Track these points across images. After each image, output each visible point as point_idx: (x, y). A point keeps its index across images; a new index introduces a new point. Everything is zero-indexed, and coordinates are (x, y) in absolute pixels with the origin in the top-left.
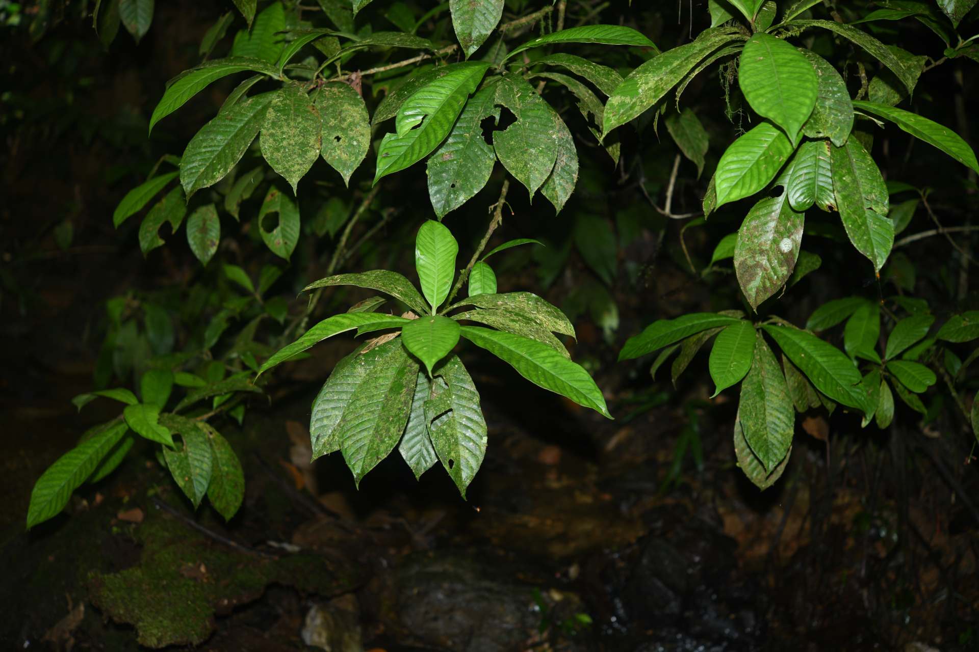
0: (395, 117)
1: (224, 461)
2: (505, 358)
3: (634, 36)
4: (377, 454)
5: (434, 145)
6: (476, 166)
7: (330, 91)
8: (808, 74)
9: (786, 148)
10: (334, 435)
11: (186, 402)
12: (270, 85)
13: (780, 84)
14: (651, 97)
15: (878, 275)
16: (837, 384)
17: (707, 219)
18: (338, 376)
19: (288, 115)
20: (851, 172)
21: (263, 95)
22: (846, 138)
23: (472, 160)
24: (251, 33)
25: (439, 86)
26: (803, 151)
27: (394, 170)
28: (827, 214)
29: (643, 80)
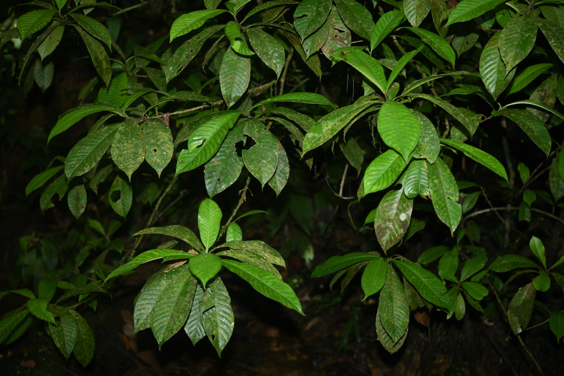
0: (188, 140)
1: (84, 332)
2: (246, 278)
3: (321, 99)
4: (172, 330)
5: (209, 156)
6: (232, 169)
7: (152, 124)
8: (415, 124)
9: (402, 164)
10: (147, 319)
11: (63, 298)
12: (117, 119)
13: (400, 129)
14: (329, 134)
15: (452, 235)
16: (433, 294)
17: (360, 201)
18: (151, 285)
19: (127, 136)
20: (438, 178)
21: (114, 125)
22: (435, 159)
23: (230, 166)
24: (108, 90)
25: (212, 124)
26: (413, 165)
27: (186, 170)
28: (425, 200)
29: (325, 124)
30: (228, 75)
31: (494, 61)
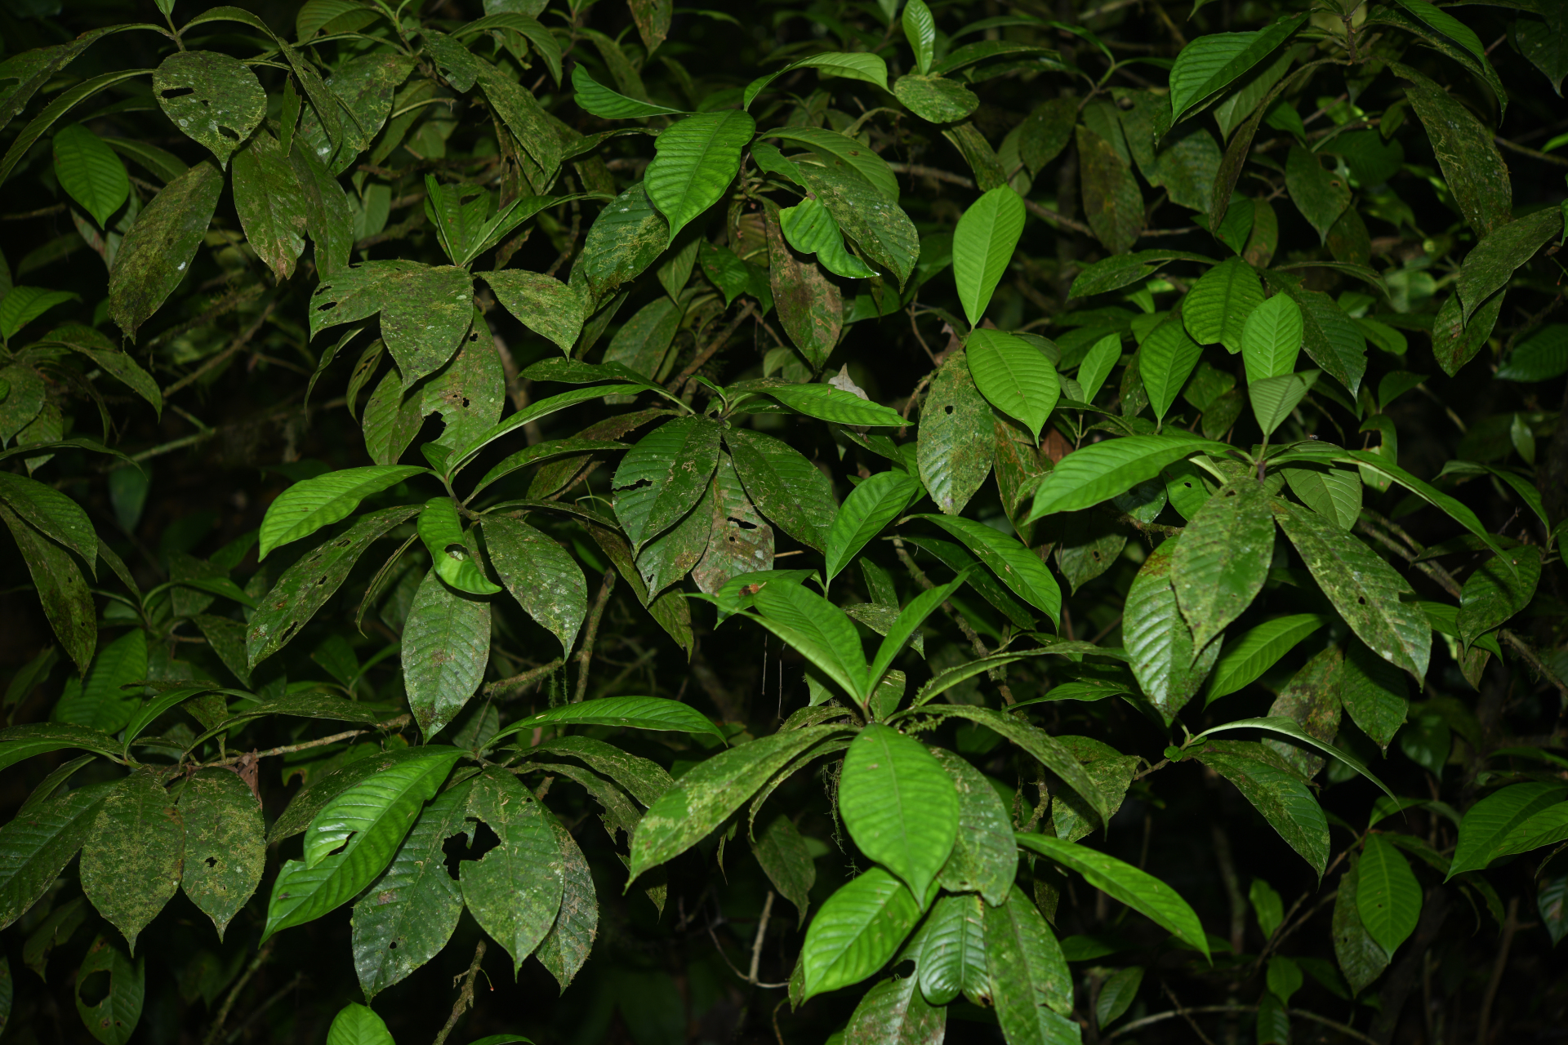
0: (305, 833)
3: (688, 717)
5: (363, 881)
6: (433, 914)
7: (205, 784)
8: (946, 792)
9: (910, 910)
12: (107, 771)
13: (903, 809)
14: (706, 820)
17: (795, 1011)
19: (131, 822)
20: (1014, 946)
22: (1005, 892)
23: (426, 905)
24: (85, 685)
25: (377, 787)
26: (943, 909)
27: (295, 921)
28: (980, 1008)
29: (695, 792)
30: (427, 647)
31: (1163, 617)
